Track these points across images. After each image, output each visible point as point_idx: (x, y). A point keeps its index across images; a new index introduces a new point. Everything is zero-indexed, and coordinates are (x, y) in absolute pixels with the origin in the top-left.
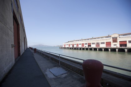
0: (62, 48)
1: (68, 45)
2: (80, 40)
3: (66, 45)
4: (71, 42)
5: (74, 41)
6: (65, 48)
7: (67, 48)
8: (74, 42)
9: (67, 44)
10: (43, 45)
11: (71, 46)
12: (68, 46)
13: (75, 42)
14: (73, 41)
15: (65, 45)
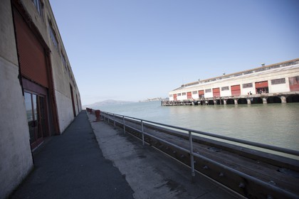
0: (168, 104)
1: (184, 94)
2: (220, 78)
3: (180, 94)
4: (189, 85)
5: (201, 82)
6: (178, 103)
7: (185, 102)
8: (200, 84)
9: (181, 91)
10: (116, 102)
11: (196, 97)
12: (184, 98)
13: (204, 84)
14: (197, 83)
15: (175, 96)
